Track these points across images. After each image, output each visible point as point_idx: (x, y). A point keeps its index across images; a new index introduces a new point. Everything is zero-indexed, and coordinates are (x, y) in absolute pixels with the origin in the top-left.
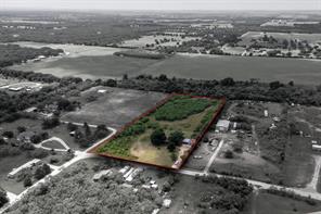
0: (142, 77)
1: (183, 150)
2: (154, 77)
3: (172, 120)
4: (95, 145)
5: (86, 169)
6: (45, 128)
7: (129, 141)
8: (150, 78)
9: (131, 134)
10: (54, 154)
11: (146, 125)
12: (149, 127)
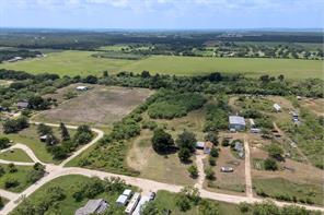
0: (123, 74)
1: (200, 159)
2: (135, 74)
3: (171, 118)
4: (76, 154)
5: (63, 197)
6: (7, 133)
7: (122, 146)
8: (131, 75)
9: (123, 137)
10: (15, 171)
11: (140, 124)
12: (145, 127)
